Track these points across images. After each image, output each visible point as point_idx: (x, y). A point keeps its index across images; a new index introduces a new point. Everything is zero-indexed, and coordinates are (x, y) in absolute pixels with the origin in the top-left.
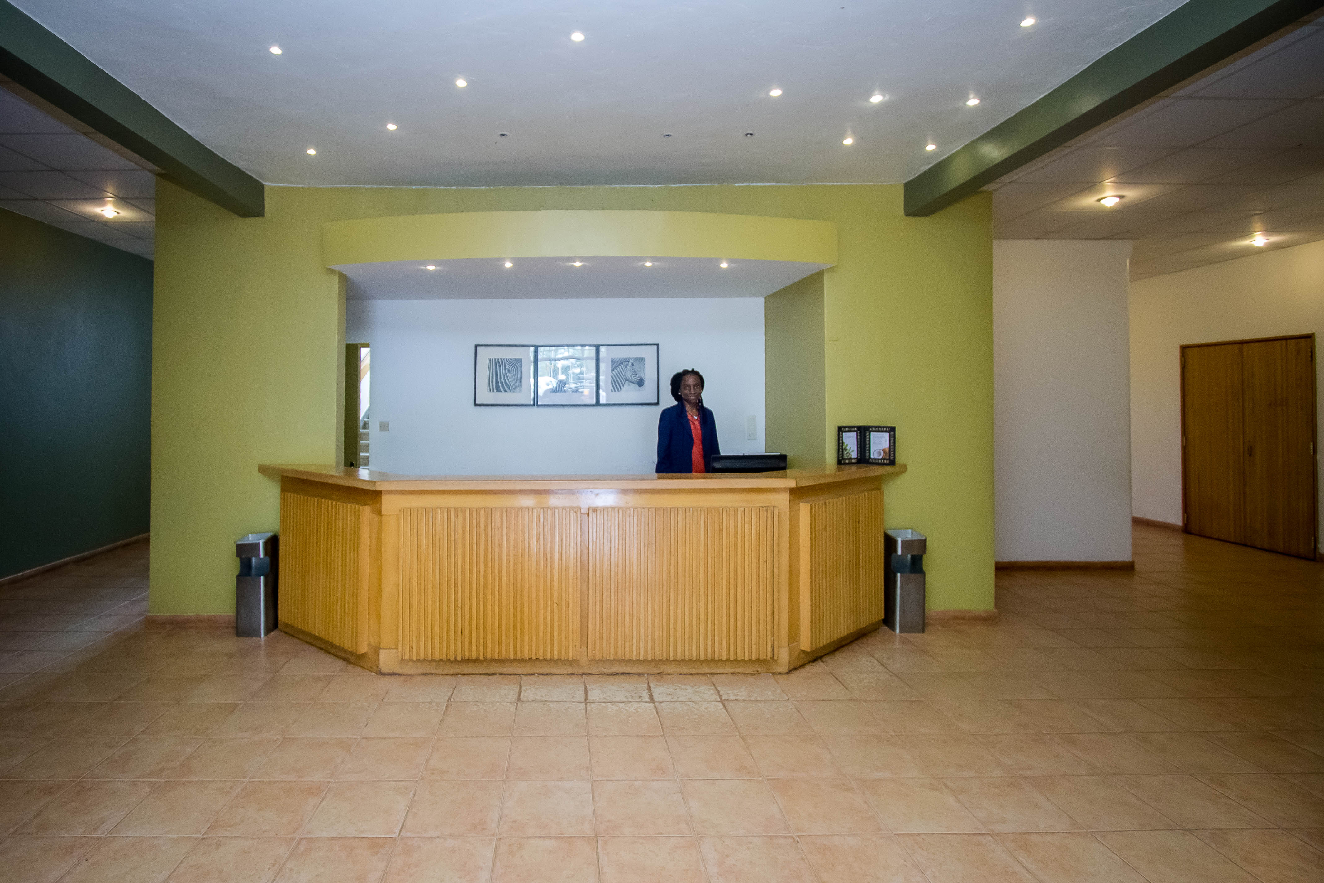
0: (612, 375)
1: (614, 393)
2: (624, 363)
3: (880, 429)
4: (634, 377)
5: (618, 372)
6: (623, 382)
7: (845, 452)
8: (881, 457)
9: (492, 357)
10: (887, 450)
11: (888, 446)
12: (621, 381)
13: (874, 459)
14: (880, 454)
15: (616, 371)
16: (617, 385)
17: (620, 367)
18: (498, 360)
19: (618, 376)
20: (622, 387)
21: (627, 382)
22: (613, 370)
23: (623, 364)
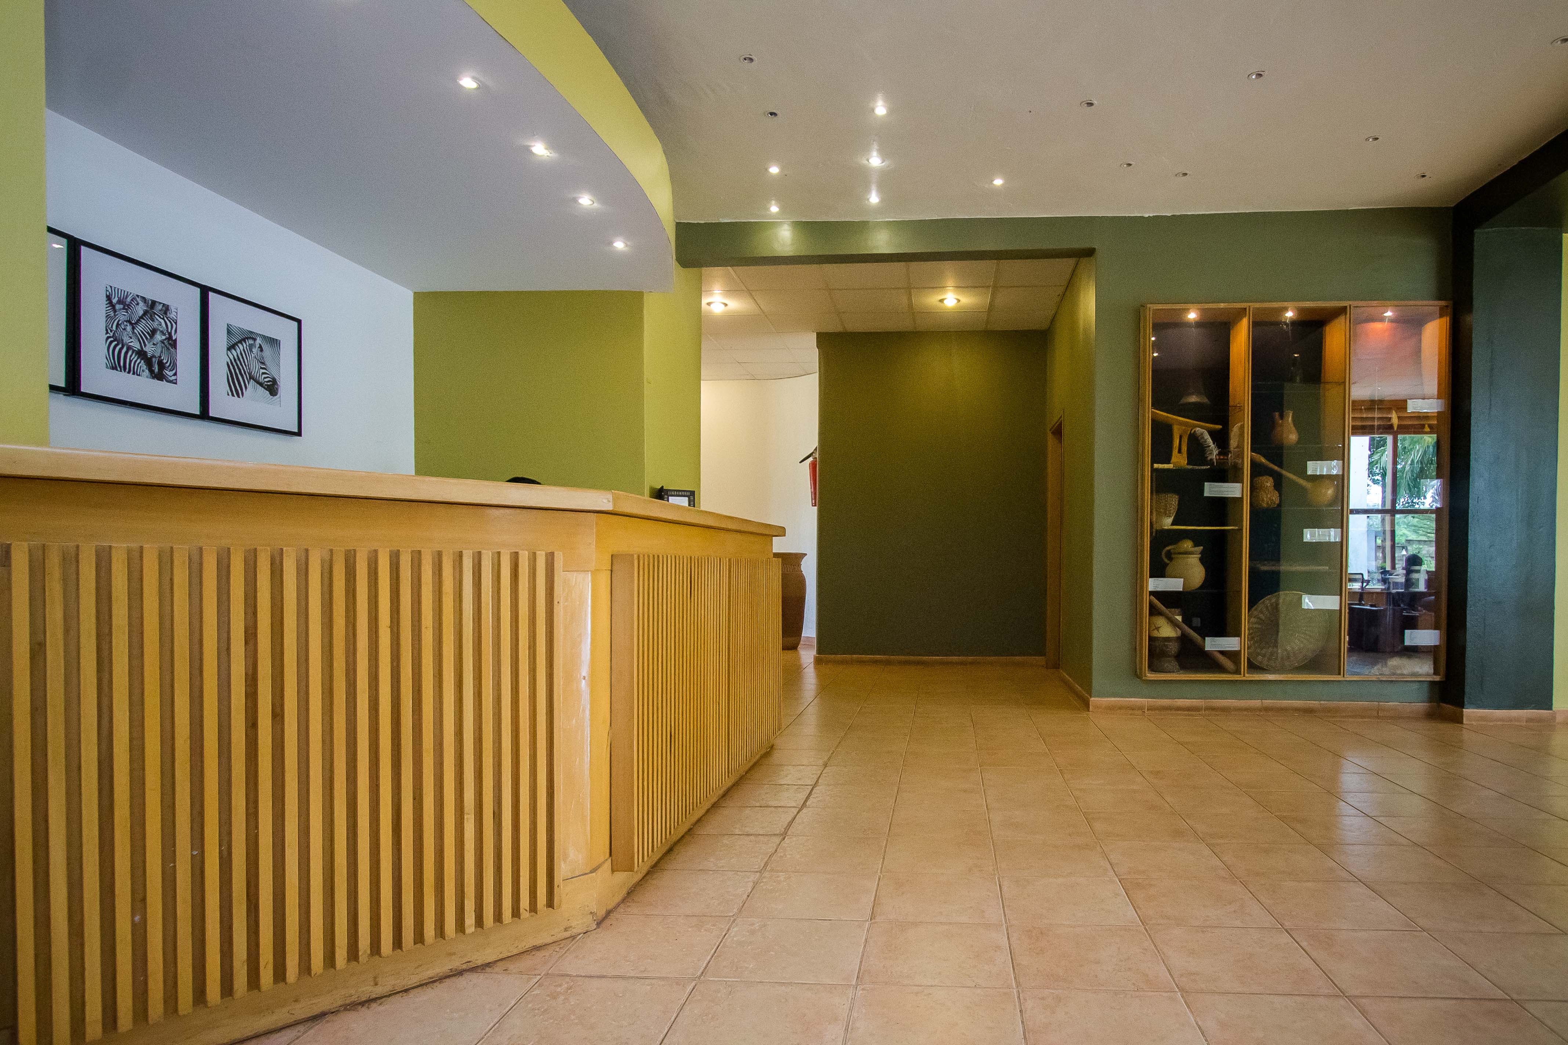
0: (229, 359)
4: (263, 373)
5: (237, 356)
6: (245, 379)
12: (242, 378)
15: (234, 352)
17: (240, 345)
19: (237, 364)
20: (244, 389)
21: (251, 382)
22: (229, 348)
23: (245, 341)
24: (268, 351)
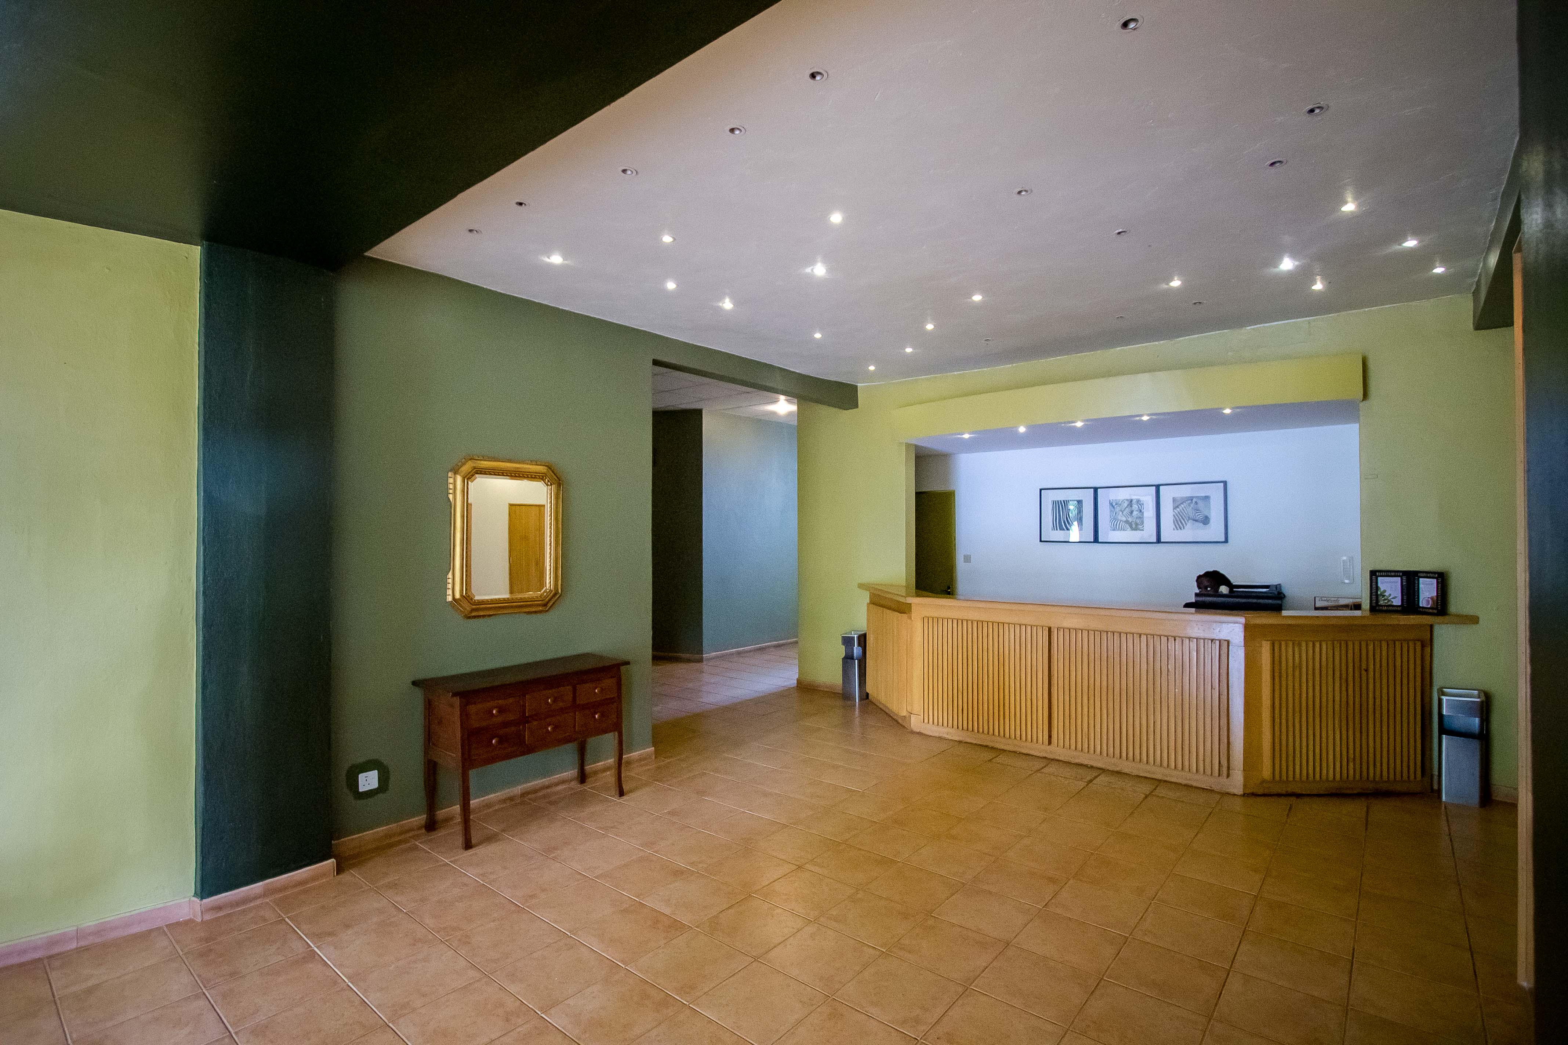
0: (1174, 514)
1: (1176, 531)
2: (1187, 502)
3: (1428, 574)
4: (1198, 515)
5: (1180, 510)
6: (1186, 520)
7: (1381, 598)
8: (1429, 606)
9: (1055, 500)
10: (1435, 598)
11: (1436, 594)
12: (1184, 520)
13: (1423, 608)
14: (1428, 602)
15: (1178, 509)
16: (1179, 524)
17: (1182, 506)
18: (1061, 501)
19: (1180, 514)
20: (1185, 525)
21: (1190, 521)
22: (1174, 508)
23: (1185, 503)
24: (1201, 504)
